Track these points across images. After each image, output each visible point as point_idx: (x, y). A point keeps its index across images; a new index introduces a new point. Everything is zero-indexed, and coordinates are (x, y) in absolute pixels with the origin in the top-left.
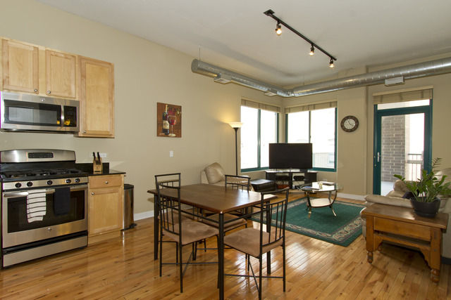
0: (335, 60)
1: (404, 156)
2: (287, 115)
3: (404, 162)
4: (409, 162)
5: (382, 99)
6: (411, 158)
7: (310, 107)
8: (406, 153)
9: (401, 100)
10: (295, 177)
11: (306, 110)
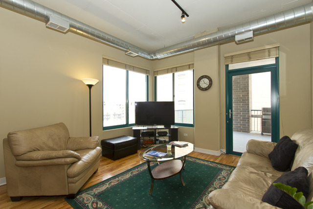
0: (188, 16)
1: (249, 111)
2: (156, 78)
3: (249, 116)
4: (252, 116)
5: (232, 59)
6: (253, 113)
7: (174, 70)
8: (250, 109)
9: (250, 59)
10: (159, 133)
11: (170, 72)
